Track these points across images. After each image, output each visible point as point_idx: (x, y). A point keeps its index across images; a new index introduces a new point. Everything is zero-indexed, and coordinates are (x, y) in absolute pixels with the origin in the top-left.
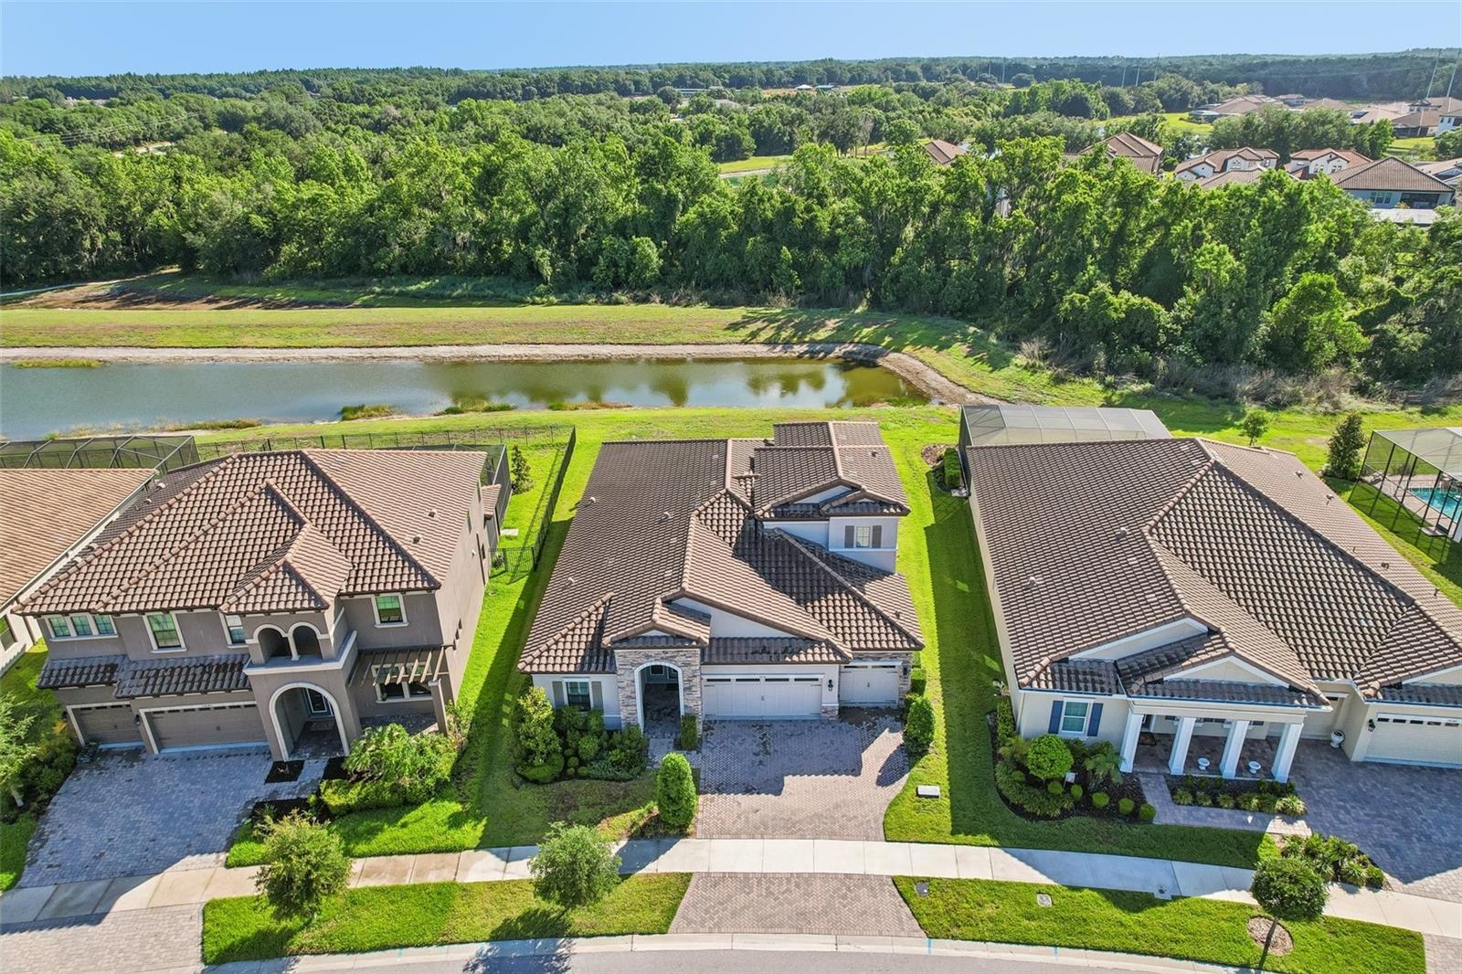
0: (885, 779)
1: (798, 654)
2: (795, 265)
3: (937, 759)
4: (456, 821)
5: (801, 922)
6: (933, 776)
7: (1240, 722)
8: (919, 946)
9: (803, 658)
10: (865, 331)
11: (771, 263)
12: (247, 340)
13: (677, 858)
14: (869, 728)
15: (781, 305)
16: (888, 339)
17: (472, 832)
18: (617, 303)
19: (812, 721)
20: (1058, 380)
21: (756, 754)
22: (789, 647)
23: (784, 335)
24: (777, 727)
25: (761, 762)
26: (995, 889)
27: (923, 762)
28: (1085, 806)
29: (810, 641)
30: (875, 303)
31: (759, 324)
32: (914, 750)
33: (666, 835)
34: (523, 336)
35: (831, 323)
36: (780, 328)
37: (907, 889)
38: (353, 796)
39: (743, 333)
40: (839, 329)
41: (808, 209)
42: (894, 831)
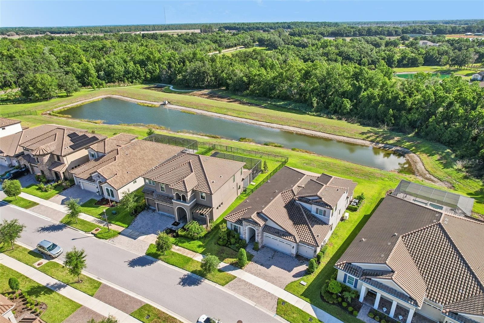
0: (294, 276)
1: (286, 237)
2: (394, 116)
3: (311, 278)
4: (200, 246)
5: (251, 297)
6: (307, 281)
8: (272, 314)
9: (286, 238)
10: (407, 143)
11: (385, 113)
13: (236, 273)
14: (301, 262)
15: (383, 129)
16: (414, 148)
17: (201, 250)
18: (332, 118)
19: (288, 255)
20: (466, 177)
21: (270, 258)
22: (285, 234)
23: (378, 139)
24: (279, 253)
25: (269, 260)
26: (300, 312)
27: (308, 276)
28: (340, 304)
29: (290, 235)
30: (417, 134)
31: (372, 134)
32: (308, 272)
33: (237, 267)
34: (298, 125)
35: (396, 139)
36: (377, 137)
37: (281, 303)
38: (183, 233)
39: (365, 136)
40: (398, 141)
41: (404, 97)
42: (288, 288)
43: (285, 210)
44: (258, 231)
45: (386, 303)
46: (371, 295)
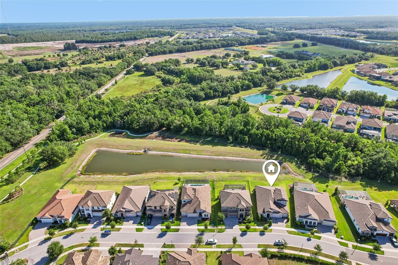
0: (286, 223)
2: (270, 144)
3: (290, 222)
4: (254, 224)
5: (280, 233)
6: (289, 223)
7: (313, 221)
8: (288, 234)
10: (281, 158)
11: (266, 143)
12: (192, 153)
13: (271, 228)
14: (284, 219)
15: (267, 151)
16: (284, 160)
17: (256, 225)
18: (242, 147)
19: (280, 218)
20: (307, 172)
22: (278, 212)
23: (269, 158)
25: (276, 221)
26: (293, 232)
28: (301, 226)
29: (280, 212)
30: (282, 152)
31: (265, 155)
32: (288, 221)
33: (270, 226)
34: (231, 155)
35: (276, 156)
36: (268, 156)
37: (287, 231)
38: (246, 222)
39: (263, 157)
40: (277, 157)
41: (272, 134)
42: (286, 227)
43: (274, 205)
44: (270, 214)
45: (311, 223)
46: (306, 222)
